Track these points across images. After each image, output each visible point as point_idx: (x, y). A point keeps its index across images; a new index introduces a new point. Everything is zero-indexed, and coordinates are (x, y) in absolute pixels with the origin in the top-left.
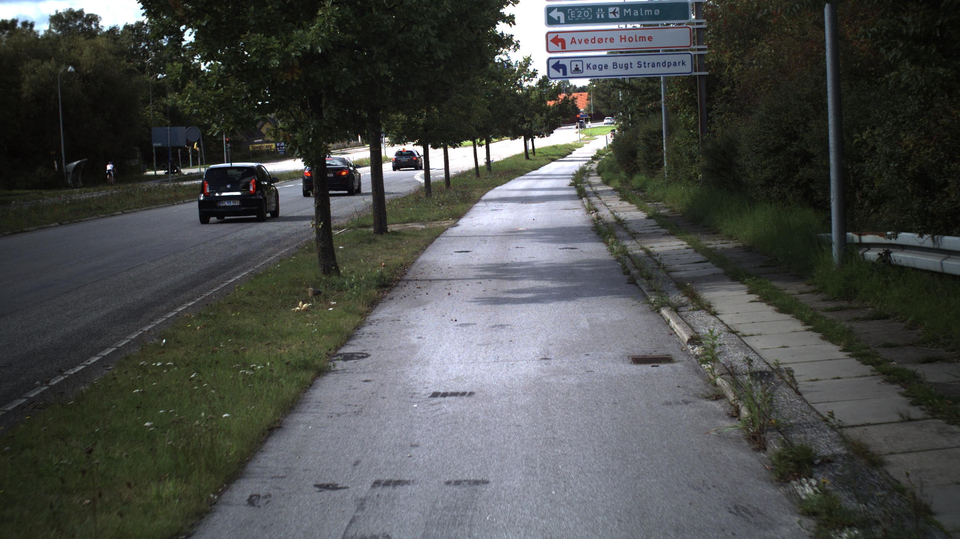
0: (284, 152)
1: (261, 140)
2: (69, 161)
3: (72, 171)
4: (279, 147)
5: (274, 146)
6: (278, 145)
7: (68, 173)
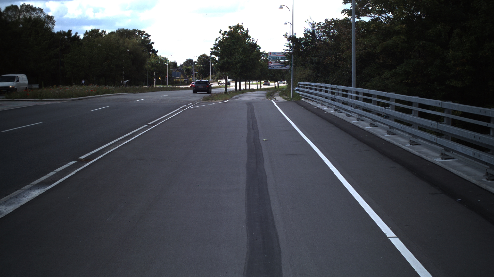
0: (187, 82)
1: (179, 77)
2: (125, 80)
3: (125, 83)
4: (185, 80)
5: (183, 80)
6: (185, 79)
7: (124, 84)
